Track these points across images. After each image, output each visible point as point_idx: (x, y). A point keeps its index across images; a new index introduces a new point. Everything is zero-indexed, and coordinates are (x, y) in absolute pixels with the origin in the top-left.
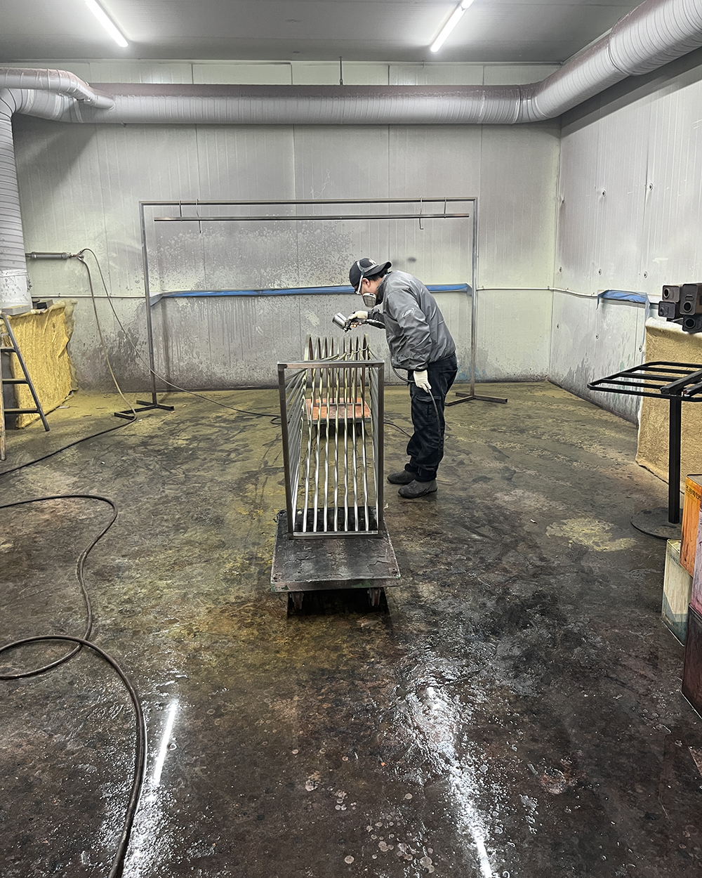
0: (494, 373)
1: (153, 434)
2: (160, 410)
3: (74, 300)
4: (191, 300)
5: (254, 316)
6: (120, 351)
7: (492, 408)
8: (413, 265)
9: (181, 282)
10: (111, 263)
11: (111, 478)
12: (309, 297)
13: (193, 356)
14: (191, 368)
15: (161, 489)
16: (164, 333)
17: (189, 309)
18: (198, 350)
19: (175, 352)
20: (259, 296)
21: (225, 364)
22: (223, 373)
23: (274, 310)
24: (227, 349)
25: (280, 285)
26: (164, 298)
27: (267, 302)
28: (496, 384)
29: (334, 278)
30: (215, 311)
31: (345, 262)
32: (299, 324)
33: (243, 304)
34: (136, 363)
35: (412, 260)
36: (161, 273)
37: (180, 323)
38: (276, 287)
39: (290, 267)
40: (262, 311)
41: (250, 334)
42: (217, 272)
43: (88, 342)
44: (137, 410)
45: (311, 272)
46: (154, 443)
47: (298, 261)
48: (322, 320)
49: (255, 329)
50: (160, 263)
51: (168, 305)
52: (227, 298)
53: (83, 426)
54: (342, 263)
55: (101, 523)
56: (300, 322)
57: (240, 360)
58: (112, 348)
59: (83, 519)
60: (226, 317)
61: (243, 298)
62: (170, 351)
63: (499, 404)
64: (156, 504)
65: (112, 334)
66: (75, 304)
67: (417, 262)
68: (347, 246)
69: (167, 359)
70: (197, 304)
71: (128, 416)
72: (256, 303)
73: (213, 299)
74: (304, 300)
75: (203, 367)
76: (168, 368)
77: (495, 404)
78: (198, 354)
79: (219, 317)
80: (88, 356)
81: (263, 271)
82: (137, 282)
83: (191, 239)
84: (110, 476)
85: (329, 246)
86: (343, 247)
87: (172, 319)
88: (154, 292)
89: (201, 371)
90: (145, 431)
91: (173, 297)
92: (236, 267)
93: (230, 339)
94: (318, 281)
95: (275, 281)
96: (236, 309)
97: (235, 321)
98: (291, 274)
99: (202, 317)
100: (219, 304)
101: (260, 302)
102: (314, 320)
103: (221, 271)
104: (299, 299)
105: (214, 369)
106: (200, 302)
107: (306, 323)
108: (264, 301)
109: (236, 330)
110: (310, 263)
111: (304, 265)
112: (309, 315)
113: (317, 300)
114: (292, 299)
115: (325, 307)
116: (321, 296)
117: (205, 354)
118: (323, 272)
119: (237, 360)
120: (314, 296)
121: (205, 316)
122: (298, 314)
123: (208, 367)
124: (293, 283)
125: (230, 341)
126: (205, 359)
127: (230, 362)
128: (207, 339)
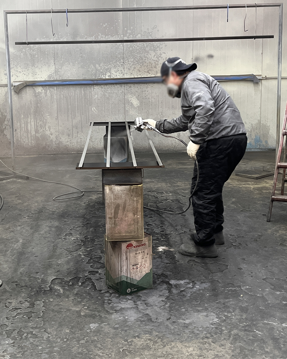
4: (45, 88)
5: (91, 100)
8: (211, 60)
12: (132, 85)
13: (45, 129)
14: (44, 138)
17: (43, 95)
18: (49, 124)
20: (94, 84)
21: (69, 135)
22: (68, 142)
23: (104, 95)
24: (71, 124)
25: (110, 76)
27: (100, 89)
29: (151, 70)
30: (62, 96)
31: (159, 58)
33: (83, 91)
34: (4, 134)
35: (211, 56)
37: (37, 104)
38: (107, 77)
39: (118, 63)
40: (96, 96)
41: (87, 113)
42: (64, 67)
45: (133, 66)
47: (123, 58)
48: (141, 103)
49: (91, 109)
51: (28, 92)
52: (71, 86)
54: (157, 59)
56: (125, 104)
57: (80, 133)
60: (70, 101)
61: (83, 86)
62: (29, 125)
67: (214, 58)
69: (27, 131)
70: (50, 91)
72: (92, 90)
73: (61, 87)
74: (128, 87)
75: (53, 137)
76: (28, 138)
78: (49, 127)
79: (65, 100)
81: (97, 66)
89: (52, 140)
91: (32, 86)
92: (78, 62)
93: (73, 116)
94: (139, 73)
95: (107, 73)
96: (77, 94)
97: (76, 103)
98: (118, 68)
99: (53, 101)
100: (65, 90)
101: (95, 89)
102: (135, 102)
103: (67, 66)
104: (124, 86)
105: (61, 139)
106: (51, 89)
107: (129, 104)
108: (99, 88)
109: (78, 110)
110: (132, 60)
111: (128, 61)
112: (132, 98)
113: (137, 87)
114: (119, 87)
115: (144, 92)
116: (141, 84)
117: (54, 127)
118: (143, 66)
119: (78, 132)
120: (135, 84)
121: (55, 100)
122: (124, 98)
123: (56, 137)
124: (120, 74)
125: (73, 118)
126: (55, 132)
127: (73, 134)
128: (56, 117)
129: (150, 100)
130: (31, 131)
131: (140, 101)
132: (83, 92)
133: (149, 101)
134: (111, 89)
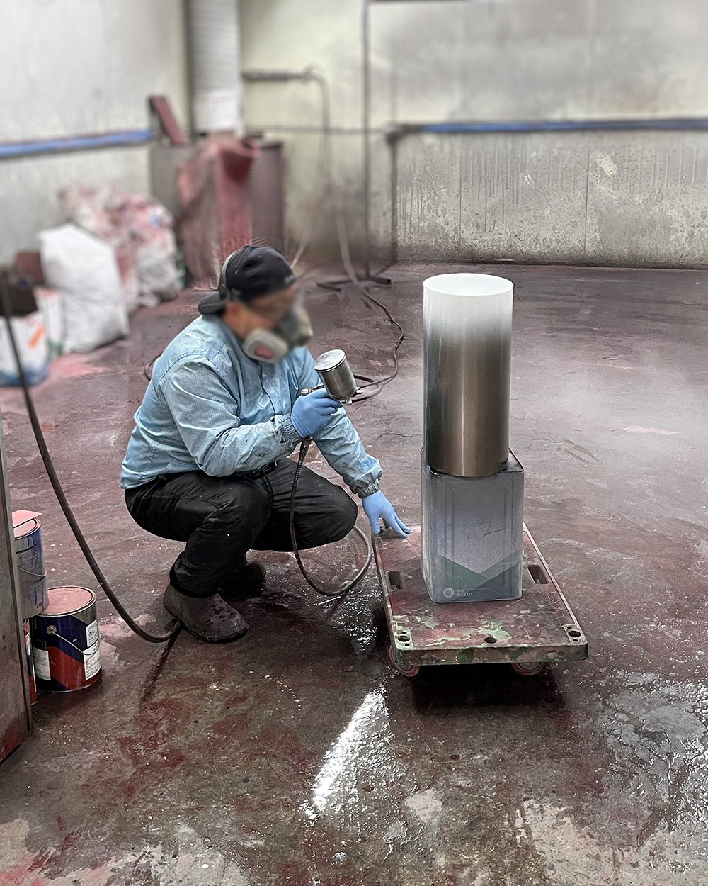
4: (441, 136)
5: (524, 161)
12: (605, 134)
13: (437, 214)
14: (433, 230)
17: (436, 149)
18: (444, 205)
19: (415, 208)
20: (531, 131)
21: (478, 227)
22: (475, 239)
23: (552, 152)
24: (483, 205)
25: (563, 116)
27: (543, 140)
30: (471, 152)
32: (586, 173)
33: (509, 143)
37: (425, 168)
38: (558, 119)
40: (534, 154)
41: (515, 186)
48: (621, 169)
49: (523, 179)
52: (487, 134)
56: (588, 171)
57: (499, 223)
60: (486, 163)
61: (510, 134)
62: (409, 205)
69: (404, 216)
70: (448, 142)
72: (527, 141)
74: (597, 139)
75: (449, 229)
76: (405, 228)
78: (444, 211)
79: (476, 160)
87: (414, 162)
89: (447, 235)
91: (417, 131)
93: (488, 191)
97: (496, 166)
99: (454, 161)
100: (477, 143)
101: (533, 139)
102: (609, 167)
104: (590, 136)
105: (463, 233)
106: (452, 138)
107: (596, 171)
108: (540, 139)
109: (498, 179)
112: (603, 160)
113: (615, 139)
114: (579, 136)
115: (627, 149)
117: (453, 211)
119: (495, 222)
120: (611, 131)
121: (457, 159)
122: (587, 158)
123: (455, 230)
125: (488, 195)
126: (453, 219)
127: (486, 224)
128: (457, 191)
129: (639, 164)
130: (411, 216)
131: (618, 166)
132: (510, 146)
133: (637, 166)
134: (562, 139)
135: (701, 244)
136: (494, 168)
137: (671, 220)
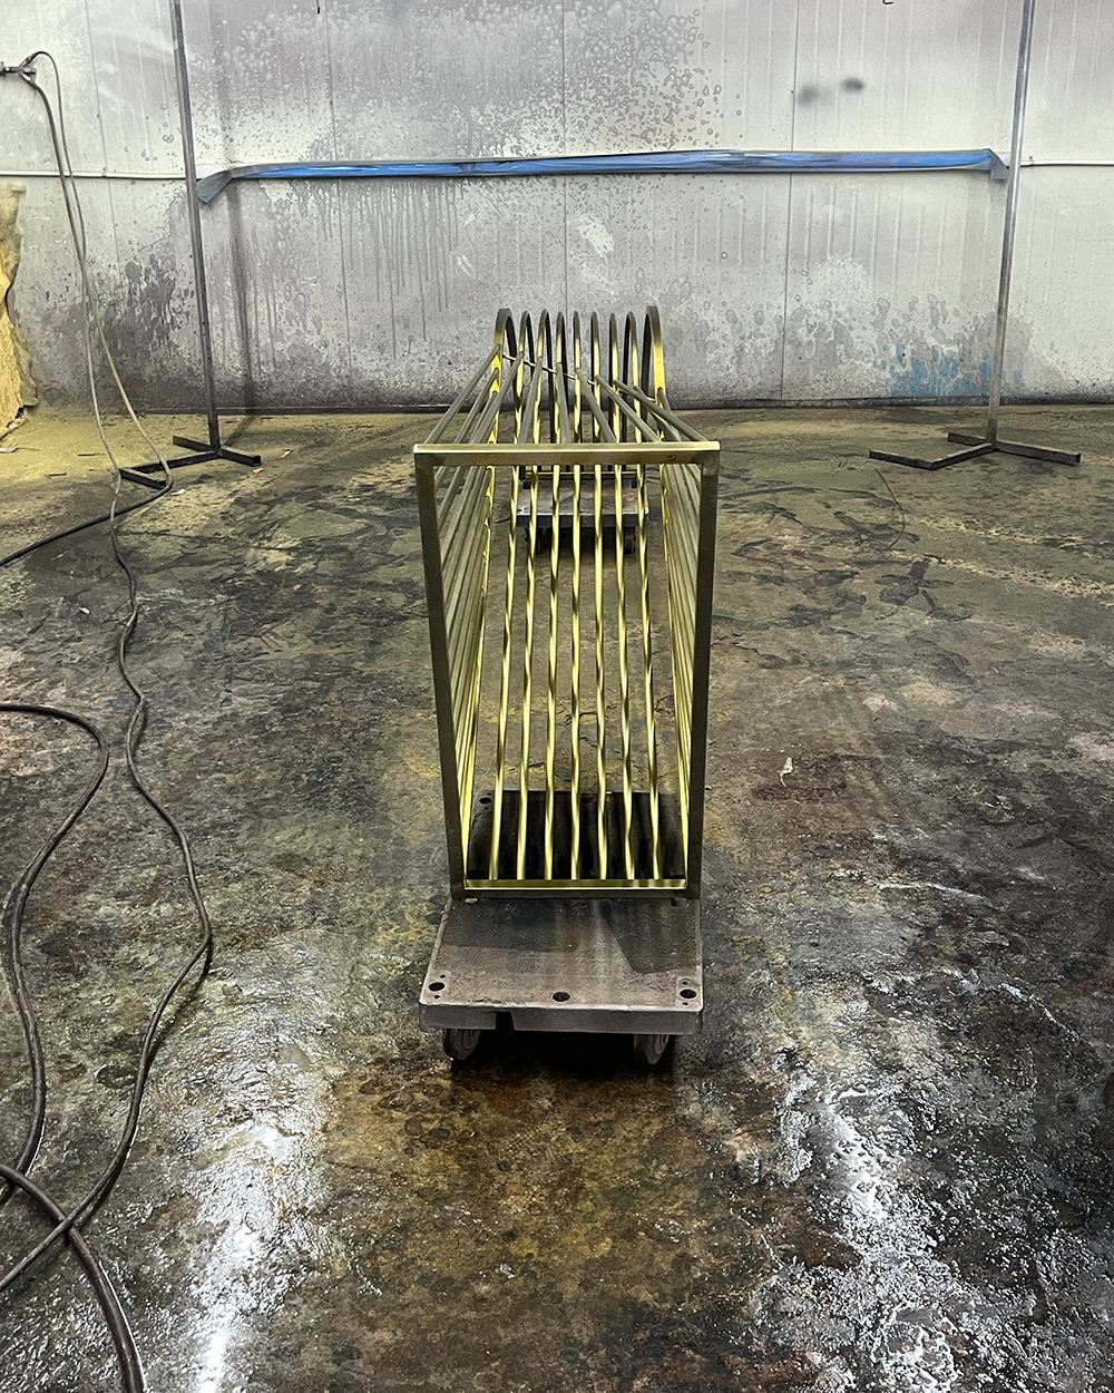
0: (1044, 382)
1: (208, 534)
2: (228, 463)
3: (18, 184)
4: (299, 186)
5: (453, 229)
6: (133, 311)
7: (1042, 478)
8: (854, 97)
9: (273, 140)
10: (104, 90)
11: (102, 656)
13: (305, 326)
14: (301, 357)
15: (223, 695)
16: (235, 270)
17: (294, 209)
18: (317, 312)
19: (263, 317)
20: (463, 178)
21: (381, 349)
22: (378, 370)
23: (499, 215)
24: (387, 310)
25: (517, 148)
26: (231, 180)
27: (485, 193)
28: (1046, 408)
29: (654, 130)
30: (357, 217)
31: (684, 89)
32: (562, 250)
33: (425, 198)
34: (170, 343)
35: (854, 85)
36: (226, 117)
37: (275, 244)
38: (508, 154)
39: (544, 103)
40: (471, 217)
41: (441, 273)
42: (363, 115)
43: (56, 289)
44: (174, 464)
45: (596, 116)
46: (211, 558)
47: (563, 88)
48: (620, 242)
49: (455, 261)
50: (223, 90)
51: (243, 200)
52: (386, 182)
53: (43, 503)
54: (673, 91)
55: (71, 790)
56: (565, 246)
57: (419, 340)
58: (114, 304)
59: (25, 778)
60: (385, 232)
61: (424, 181)
62: (251, 313)
63: (1059, 469)
64: (208, 739)
65: (112, 271)
66: (19, 193)
67: (866, 91)
68: (689, 47)
69: (245, 333)
70: (315, 197)
71: (150, 480)
72: (458, 196)
73: (354, 186)
74: (576, 188)
75: (330, 355)
76: (247, 355)
77: (1047, 465)
78: (317, 322)
79: (368, 230)
80: (58, 323)
81: (474, 112)
82: (169, 139)
83: (298, 26)
84: (101, 650)
85: (642, 47)
86: (678, 50)
87: (254, 236)
88: (208, 166)
89: (326, 365)
90: (190, 522)
91: (257, 180)
92: (410, 101)
93: (395, 287)
94: (614, 139)
95: (506, 140)
96: (407, 210)
97: (405, 241)
98: (545, 120)
99: (327, 231)
100: (366, 196)
101: (467, 192)
102: (601, 240)
103: (372, 112)
104: (564, 185)
105: (355, 359)
106: (320, 191)
107: (578, 246)
108: (478, 191)
109: (410, 262)
110: (593, 93)
111: (579, 98)
112: (589, 226)
113: (608, 189)
114: (547, 186)
115: (629, 207)
116: (619, 178)
117: (334, 322)
118: (627, 116)
119: (411, 339)
120: (601, 178)
121: (333, 227)
122: (562, 224)
123: (341, 356)
124: (550, 143)
125: (394, 291)
126: (335, 337)
127: (395, 344)
128: (339, 286)
129: (650, 234)
131: (614, 238)
132: (427, 205)
133: (648, 238)
134: (520, 192)
135: (756, 368)
136: (402, 244)
137: (705, 329)
